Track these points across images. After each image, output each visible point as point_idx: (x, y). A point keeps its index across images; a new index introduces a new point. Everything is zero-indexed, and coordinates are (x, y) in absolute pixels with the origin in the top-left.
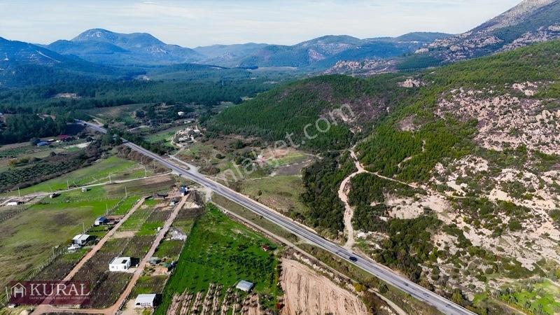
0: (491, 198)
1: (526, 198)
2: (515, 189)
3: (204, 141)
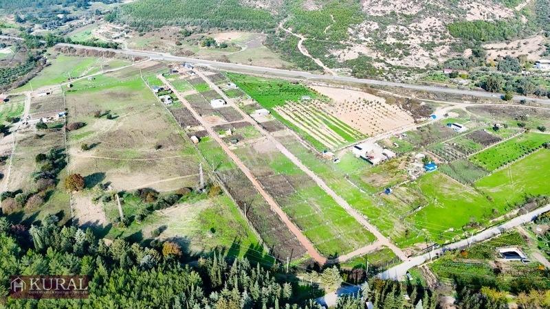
0: (388, 42)
1: (405, 39)
2: (398, 36)
3: (141, 35)
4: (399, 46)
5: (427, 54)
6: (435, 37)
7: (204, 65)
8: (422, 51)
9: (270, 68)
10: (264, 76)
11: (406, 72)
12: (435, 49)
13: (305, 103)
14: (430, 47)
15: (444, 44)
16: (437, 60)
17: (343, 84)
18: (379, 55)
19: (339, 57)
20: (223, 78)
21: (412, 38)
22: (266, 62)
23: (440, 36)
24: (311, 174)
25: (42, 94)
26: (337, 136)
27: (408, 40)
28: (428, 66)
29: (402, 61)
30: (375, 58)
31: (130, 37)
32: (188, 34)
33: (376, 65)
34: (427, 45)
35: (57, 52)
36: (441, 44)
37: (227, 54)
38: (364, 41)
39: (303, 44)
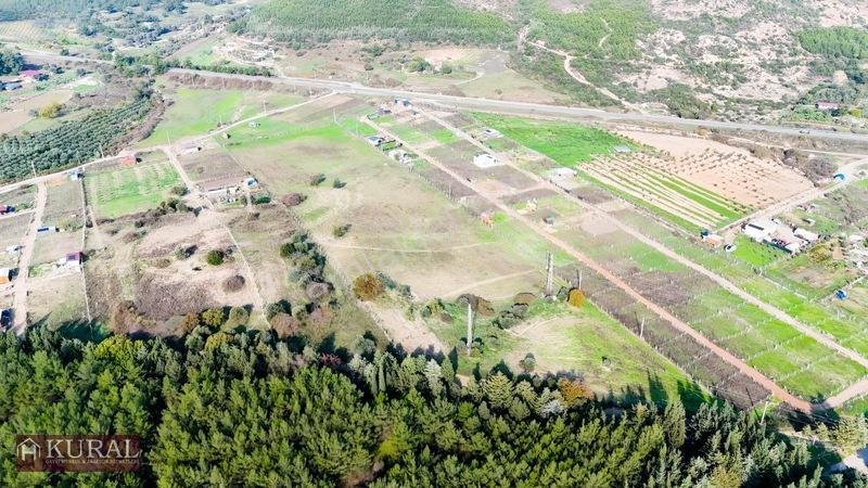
0: (708, 62)
1: (734, 57)
3: (300, 55)
4: (726, 67)
5: (775, 78)
6: (780, 52)
7: (429, 101)
8: (765, 75)
9: (534, 104)
10: (533, 116)
11: (756, 108)
12: (784, 71)
13: (623, 158)
14: (777, 68)
15: (798, 63)
16: (794, 89)
17: (668, 128)
18: (699, 82)
19: (635, 84)
20: (470, 121)
21: (744, 55)
22: (526, 94)
23: (788, 52)
24: (702, 269)
25: (191, 150)
26: (703, 208)
27: (737, 57)
28: (784, 97)
29: (739, 91)
30: (694, 86)
31: (282, 57)
32: (377, 52)
33: (702, 97)
34: (770, 66)
35: (174, 82)
36: (793, 63)
37: (457, 83)
38: (669, 60)
39: (571, 66)
